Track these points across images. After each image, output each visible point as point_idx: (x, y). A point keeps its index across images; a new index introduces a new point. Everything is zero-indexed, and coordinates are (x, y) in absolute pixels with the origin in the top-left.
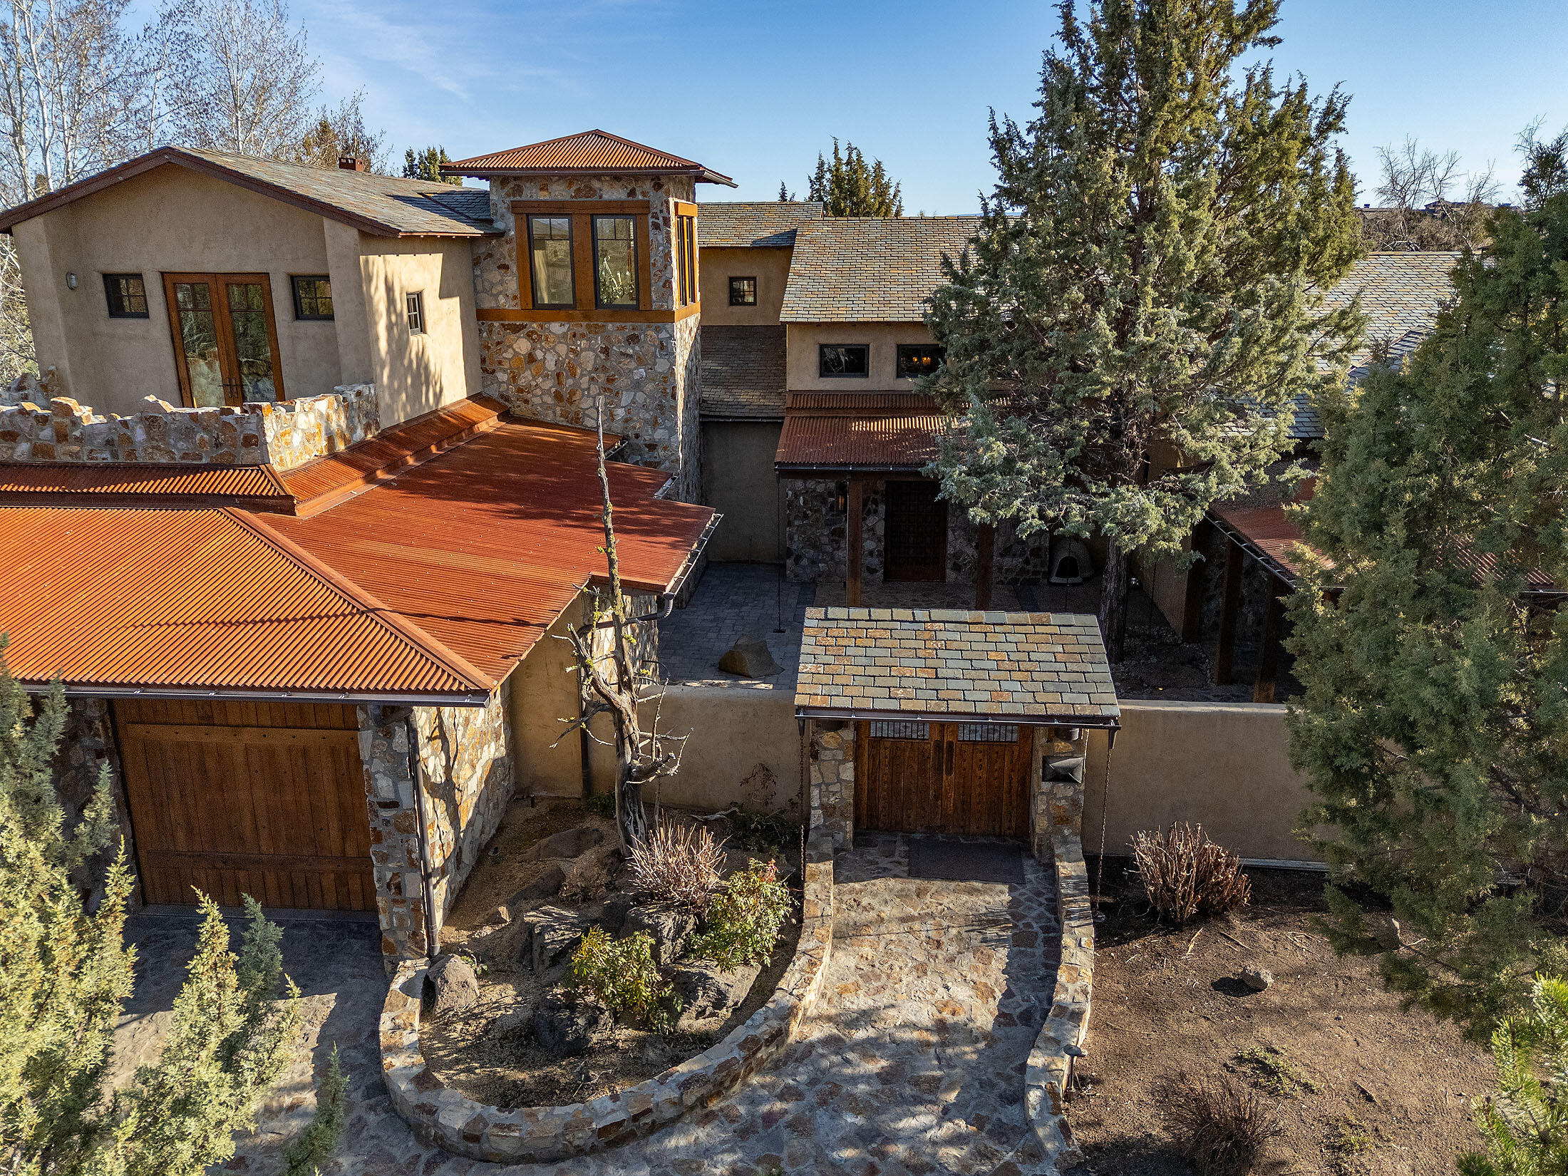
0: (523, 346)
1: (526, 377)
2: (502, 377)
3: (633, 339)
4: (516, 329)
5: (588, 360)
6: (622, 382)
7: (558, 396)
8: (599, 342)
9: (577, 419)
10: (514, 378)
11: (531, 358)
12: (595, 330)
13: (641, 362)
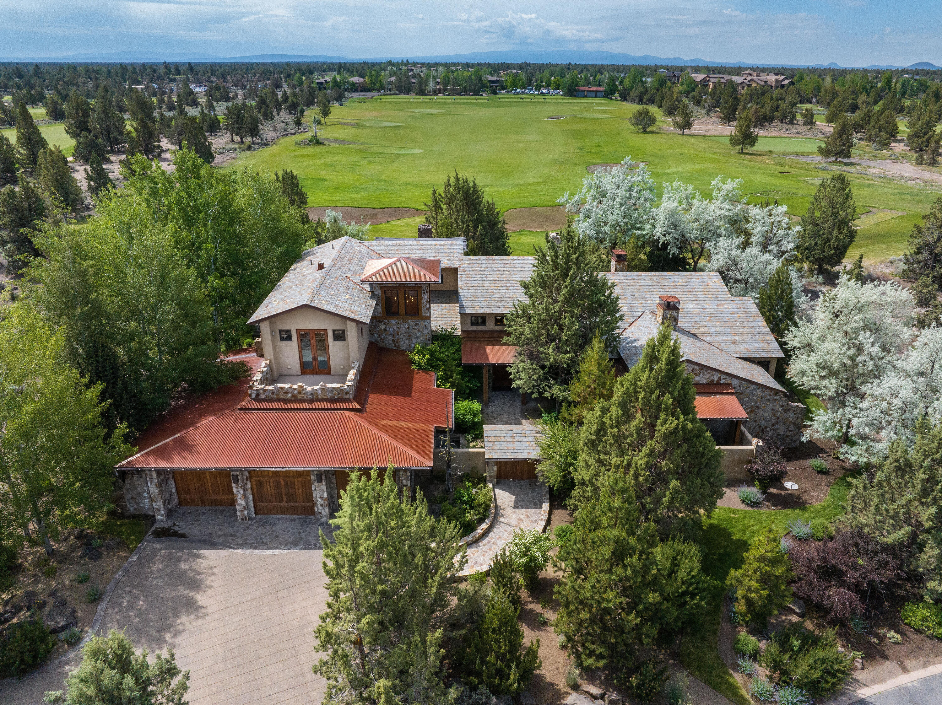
0: (382, 326)
1: (383, 336)
2: (376, 335)
3: (417, 324)
4: (380, 322)
5: (403, 330)
6: (413, 336)
7: (393, 341)
8: (406, 325)
9: (399, 347)
10: (380, 336)
11: (385, 330)
12: (405, 322)
13: (419, 331)
